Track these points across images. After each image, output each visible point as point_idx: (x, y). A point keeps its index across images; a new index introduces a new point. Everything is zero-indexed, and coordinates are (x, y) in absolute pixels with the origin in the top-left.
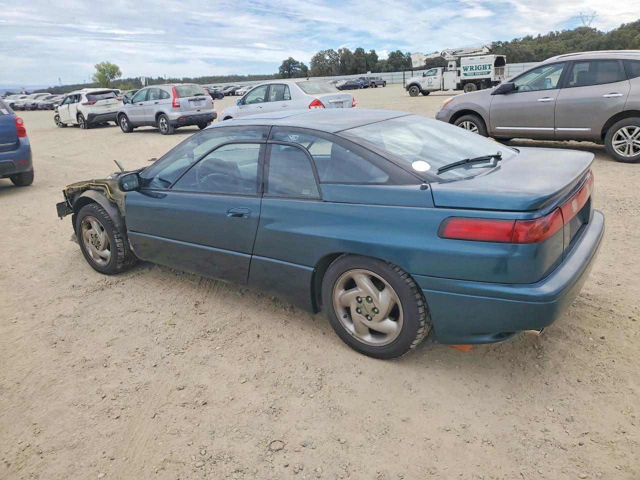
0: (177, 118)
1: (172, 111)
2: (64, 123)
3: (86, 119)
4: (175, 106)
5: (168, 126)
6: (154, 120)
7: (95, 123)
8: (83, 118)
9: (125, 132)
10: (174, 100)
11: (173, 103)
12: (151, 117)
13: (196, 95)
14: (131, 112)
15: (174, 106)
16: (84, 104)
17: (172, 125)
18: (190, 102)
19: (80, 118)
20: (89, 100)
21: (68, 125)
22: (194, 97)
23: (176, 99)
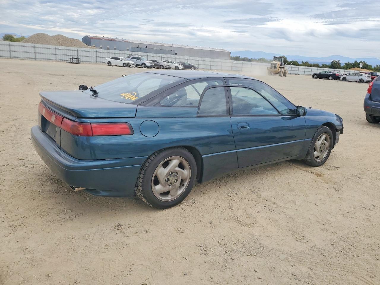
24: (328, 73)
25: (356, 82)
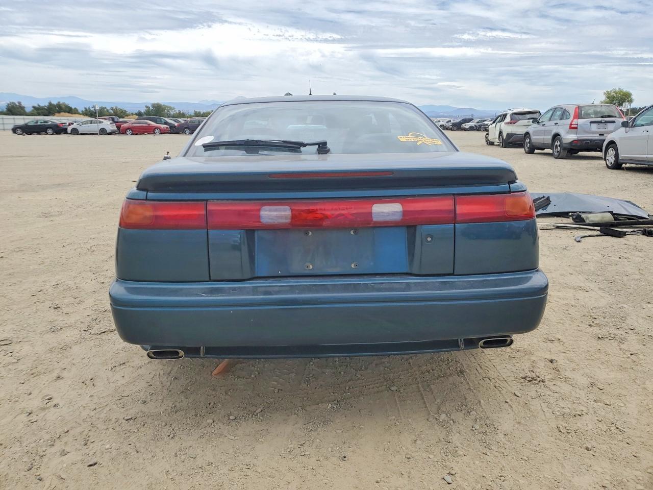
0: (570, 141)
1: (568, 133)
2: (491, 141)
3: (504, 138)
4: (573, 128)
5: (560, 150)
6: (550, 142)
7: (511, 143)
8: (503, 137)
9: (526, 153)
10: (572, 121)
11: (571, 125)
12: (548, 138)
13: (602, 117)
14: (536, 132)
15: (571, 128)
16: (508, 123)
17: (564, 149)
18: (592, 124)
19: (501, 137)
20: (511, 120)
21: (495, 143)
22: (600, 119)
23: (575, 120)
24: (41, 123)
25: (97, 134)
